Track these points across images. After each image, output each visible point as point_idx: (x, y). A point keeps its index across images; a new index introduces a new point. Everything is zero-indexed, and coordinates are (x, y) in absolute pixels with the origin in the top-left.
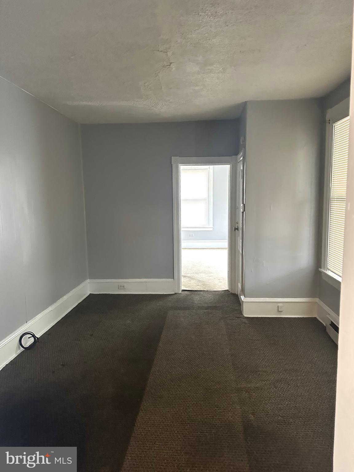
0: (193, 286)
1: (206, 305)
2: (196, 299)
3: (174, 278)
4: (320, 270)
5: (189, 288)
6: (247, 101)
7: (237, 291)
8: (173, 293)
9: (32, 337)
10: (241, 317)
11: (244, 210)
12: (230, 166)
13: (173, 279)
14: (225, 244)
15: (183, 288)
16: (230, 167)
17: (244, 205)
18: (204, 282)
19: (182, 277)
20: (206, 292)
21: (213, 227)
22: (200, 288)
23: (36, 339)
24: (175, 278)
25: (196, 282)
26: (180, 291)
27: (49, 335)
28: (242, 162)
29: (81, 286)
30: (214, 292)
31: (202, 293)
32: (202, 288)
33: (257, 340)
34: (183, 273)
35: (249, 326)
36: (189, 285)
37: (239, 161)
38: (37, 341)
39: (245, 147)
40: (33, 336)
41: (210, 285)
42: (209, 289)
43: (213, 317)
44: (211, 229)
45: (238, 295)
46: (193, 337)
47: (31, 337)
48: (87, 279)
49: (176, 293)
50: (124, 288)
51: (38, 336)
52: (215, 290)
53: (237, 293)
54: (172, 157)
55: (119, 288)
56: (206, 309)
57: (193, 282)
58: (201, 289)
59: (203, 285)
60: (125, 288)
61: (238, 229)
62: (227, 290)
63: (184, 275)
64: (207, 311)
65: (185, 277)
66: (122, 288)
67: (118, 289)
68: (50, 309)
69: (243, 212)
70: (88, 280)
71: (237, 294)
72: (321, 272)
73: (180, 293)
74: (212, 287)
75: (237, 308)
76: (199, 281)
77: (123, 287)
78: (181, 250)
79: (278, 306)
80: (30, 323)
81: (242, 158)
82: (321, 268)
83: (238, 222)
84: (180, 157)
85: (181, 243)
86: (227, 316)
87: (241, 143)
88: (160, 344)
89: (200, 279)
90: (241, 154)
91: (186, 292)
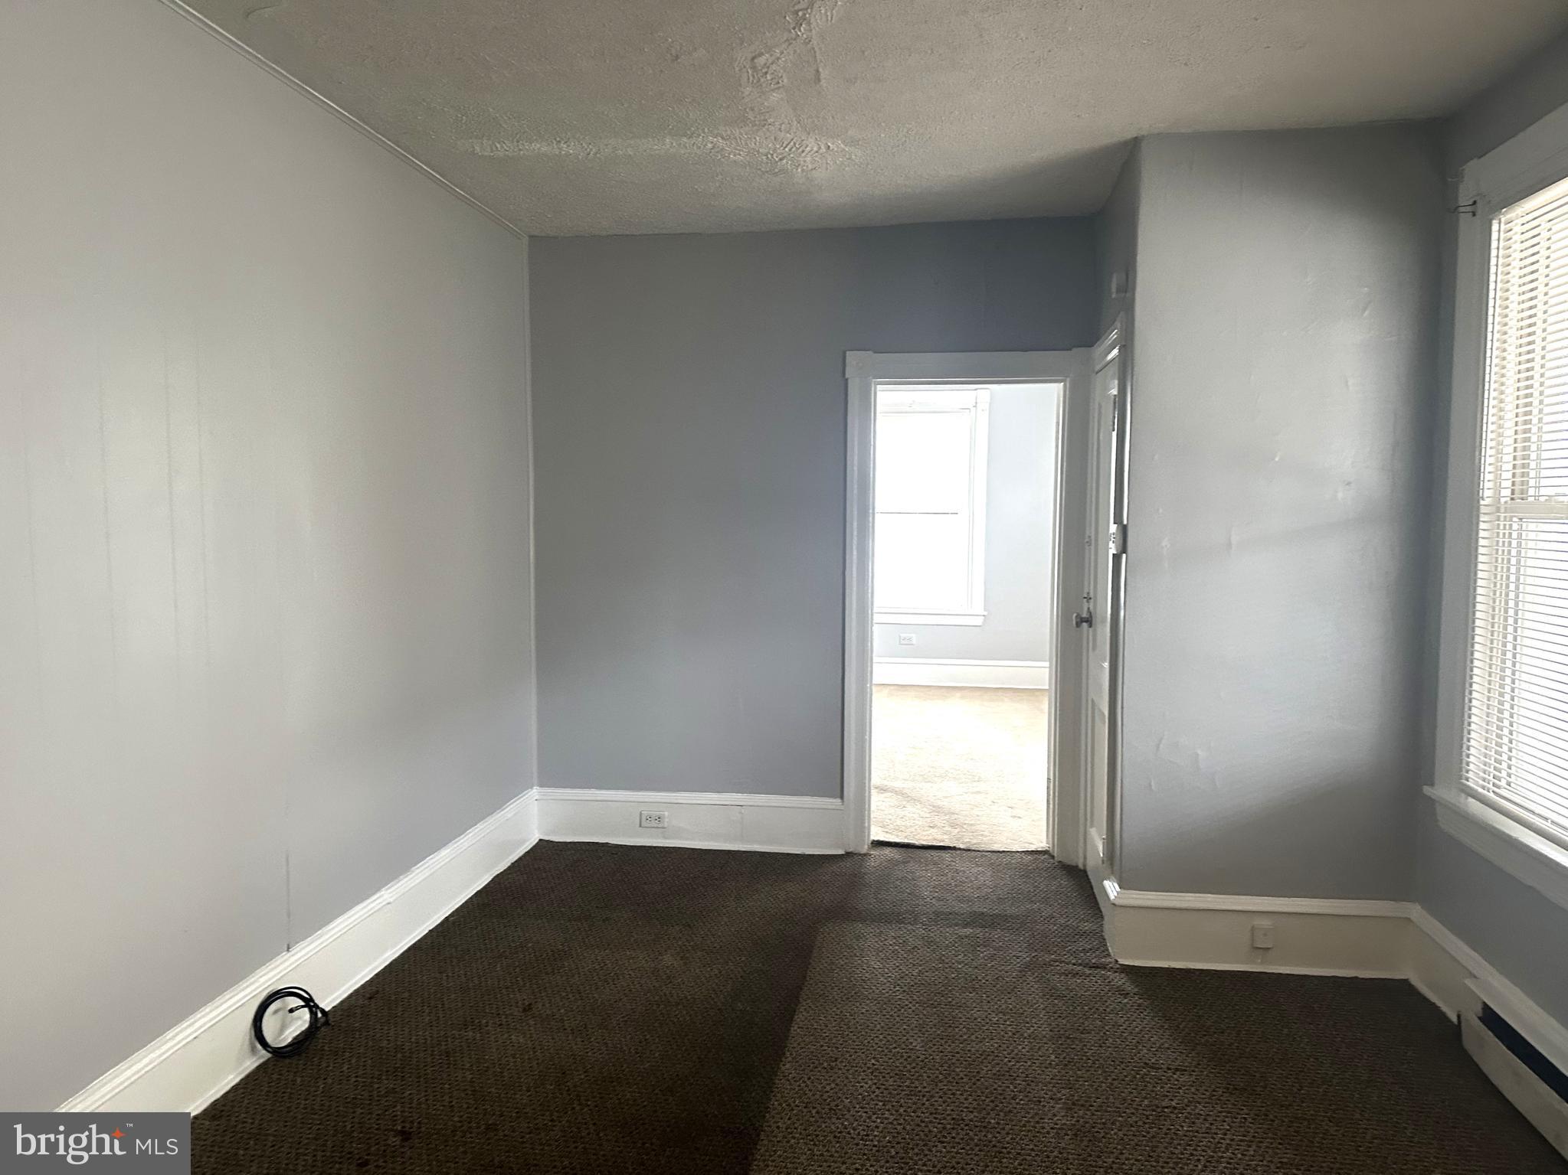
0: (913, 829)
1: (964, 907)
2: (924, 877)
3: (842, 797)
4: (1429, 794)
5: (897, 836)
6: (1143, 136)
7: (1081, 855)
8: (841, 852)
9: (303, 1007)
10: (1104, 967)
11: (1123, 548)
12: (1065, 386)
13: (839, 800)
14: (1041, 673)
15: (877, 834)
16: (1065, 392)
17: (1124, 530)
18: (953, 814)
19: (874, 792)
20: (965, 854)
21: (986, 613)
22: (939, 837)
23: (320, 1015)
24: (845, 800)
25: (922, 814)
26: (866, 847)
27: (370, 998)
28: (1114, 370)
29: (509, 811)
30: (994, 856)
31: (946, 855)
32: (945, 837)
33: (1177, 1070)
34: (877, 777)
35: (1139, 1005)
36: (899, 822)
37: (1098, 368)
38: (322, 1022)
39: (1129, 307)
40: (309, 1002)
41: (978, 827)
42: (975, 841)
43: (992, 957)
44: (979, 621)
45: (1085, 871)
46: (917, 1044)
47: (297, 1008)
48: (532, 788)
49: (851, 853)
50: (660, 826)
51: (327, 1003)
52: (996, 847)
53: (1085, 866)
54: (848, 352)
55: (644, 824)
56: (966, 926)
57: (912, 811)
58: (943, 841)
59: (953, 825)
60: (666, 825)
61: (1089, 621)
62: (1045, 852)
63: (878, 784)
64: (968, 931)
65: (882, 790)
66: (654, 824)
67: (640, 826)
68: (386, 897)
69: (1117, 558)
70: (535, 792)
71: (1081, 866)
72: (1433, 801)
73: (865, 855)
74: (986, 836)
75: (1087, 926)
76: (937, 810)
77: (656, 821)
78: (871, 695)
79: (1253, 929)
80: (304, 951)
81: (1115, 352)
82: (1432, 785)
83: (1092, 595)
84: (875, 352)
85: (872, 667)
86: (1048, 958)
87: (1114, 296)
88: (787, 1067)
89: (939, 803)
90: (1114, 335)
91: (887, 851)
